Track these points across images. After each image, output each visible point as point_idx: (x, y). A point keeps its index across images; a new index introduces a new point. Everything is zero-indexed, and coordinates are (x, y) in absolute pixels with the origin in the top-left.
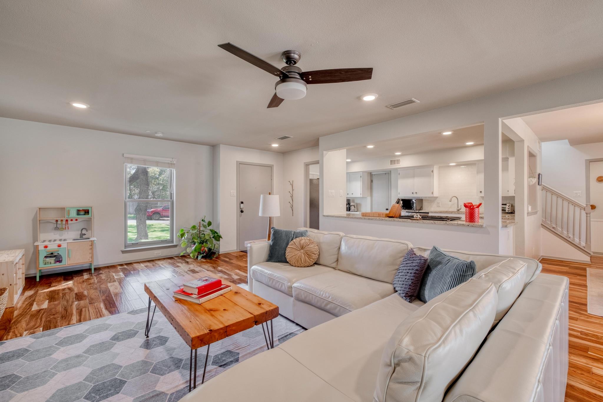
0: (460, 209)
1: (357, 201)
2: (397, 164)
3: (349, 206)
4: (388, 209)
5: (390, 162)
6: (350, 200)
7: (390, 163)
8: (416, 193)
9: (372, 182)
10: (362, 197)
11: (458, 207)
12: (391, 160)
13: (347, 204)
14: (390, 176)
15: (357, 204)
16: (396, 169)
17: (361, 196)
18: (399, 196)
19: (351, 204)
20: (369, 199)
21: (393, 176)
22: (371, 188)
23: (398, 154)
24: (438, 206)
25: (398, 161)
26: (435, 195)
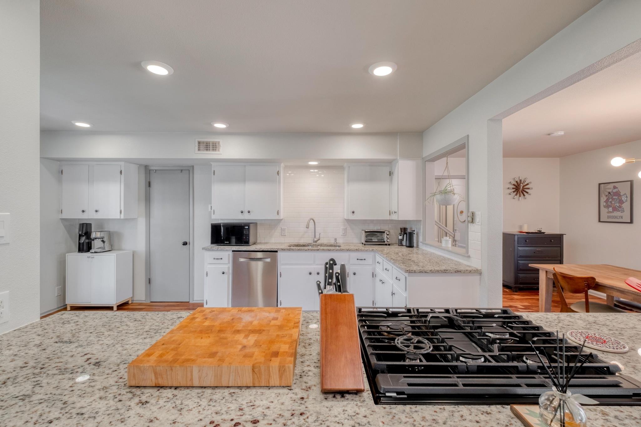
0: (319, 240)
1: (111, 228)
2: (214, 150)
3: (87, 241)
4: (188, 241)
5: (197, 144)
6: (90, 224)
7: (197, 148)
8: (249, 212)
9: (149, 186)
10: (125, 220)
11: (315, 237)
12: (200, 140)
13: (80, 236)
14: (191, 175)
15: (110, 234)
16: (207, 163)
17: (122, 217)
18: (213, 217)
19: (93, 235)
20: (141, 223)
21: (198, 177)
22: (148, 199)
23: (220, 126)
24: (282, 234)
25: (214, 147)
26: (282, 216)
